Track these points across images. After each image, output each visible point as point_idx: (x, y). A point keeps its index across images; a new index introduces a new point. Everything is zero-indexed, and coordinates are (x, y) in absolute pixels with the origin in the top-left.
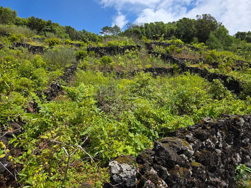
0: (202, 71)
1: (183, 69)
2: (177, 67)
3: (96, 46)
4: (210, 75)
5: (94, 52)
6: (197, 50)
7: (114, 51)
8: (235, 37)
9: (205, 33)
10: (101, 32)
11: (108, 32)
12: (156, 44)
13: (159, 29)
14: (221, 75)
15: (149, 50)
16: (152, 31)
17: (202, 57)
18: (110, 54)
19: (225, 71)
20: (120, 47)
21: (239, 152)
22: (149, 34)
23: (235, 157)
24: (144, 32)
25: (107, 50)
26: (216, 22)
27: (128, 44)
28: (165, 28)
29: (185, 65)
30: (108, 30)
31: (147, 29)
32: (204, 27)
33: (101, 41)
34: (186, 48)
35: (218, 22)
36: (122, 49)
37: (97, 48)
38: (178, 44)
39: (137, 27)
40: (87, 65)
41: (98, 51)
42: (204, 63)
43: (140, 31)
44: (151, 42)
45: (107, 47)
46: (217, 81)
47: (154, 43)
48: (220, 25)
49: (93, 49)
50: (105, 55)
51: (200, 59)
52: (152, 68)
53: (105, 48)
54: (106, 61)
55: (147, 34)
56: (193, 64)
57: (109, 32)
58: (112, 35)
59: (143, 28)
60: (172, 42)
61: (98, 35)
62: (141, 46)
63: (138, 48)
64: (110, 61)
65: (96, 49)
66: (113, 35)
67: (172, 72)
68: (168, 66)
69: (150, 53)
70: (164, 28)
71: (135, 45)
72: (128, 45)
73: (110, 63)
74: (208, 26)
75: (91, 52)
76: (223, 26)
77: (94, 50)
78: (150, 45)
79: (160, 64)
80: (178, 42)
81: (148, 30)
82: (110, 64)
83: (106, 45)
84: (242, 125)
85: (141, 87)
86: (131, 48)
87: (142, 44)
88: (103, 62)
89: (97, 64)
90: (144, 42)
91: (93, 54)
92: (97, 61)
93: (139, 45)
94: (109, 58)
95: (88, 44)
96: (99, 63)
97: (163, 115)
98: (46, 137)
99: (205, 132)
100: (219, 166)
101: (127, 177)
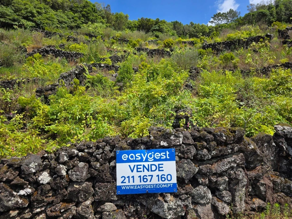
3: (212, 43)
5: (211, 49)
7: (235, 45)
10: (210, 21)
11: (220, 20)
15: (283, 40)
18: (230, 49)
20: (243, 40)
22: (282, 15)
24: (274, 13)
25: (226, 45)
27: (254, 35)
30: (220, 18)
31: (279, 8)
33: (216, 34)
36: (245, 42)
37: (214, 44)
39: (263, 7)
40: (207, 65)
41: (215, 48)
43: (268, 12)
44: (286, 29)
45: (226, 42)
49: (209, 46)
50: (224, 51)
52: (288, 63)
53: (223, 43)
54: (228, 58)
55: (279, 15)
57: (221, 19)
58: (226, 22)
59: (273, 8)
61: (208, 26)
62: (272, 35)
63: (268, 39)
64: (232, 58)
65: (213, 45)
66: (226, 23)
69: (284, 43)
71: (263, 35)
72: (254, 36)
73: (233, 60)
75: (208, 49)
77: (210, 47)
78: (285, 32)
81: (281, 9)
82: (233, 61)
83: (224, 39)
85: (279, 85)
86: (257, 39)
87: (273, 32)
88: (225, 60)
89: (216, 63)
90: (276, 29)
91: (210, 52)
92: (217, 59)
93: (269, 34)
94: (232, 55)
95: (202, 40)
96: (219, 61)
98: (215, 117)
101: (289, 132)
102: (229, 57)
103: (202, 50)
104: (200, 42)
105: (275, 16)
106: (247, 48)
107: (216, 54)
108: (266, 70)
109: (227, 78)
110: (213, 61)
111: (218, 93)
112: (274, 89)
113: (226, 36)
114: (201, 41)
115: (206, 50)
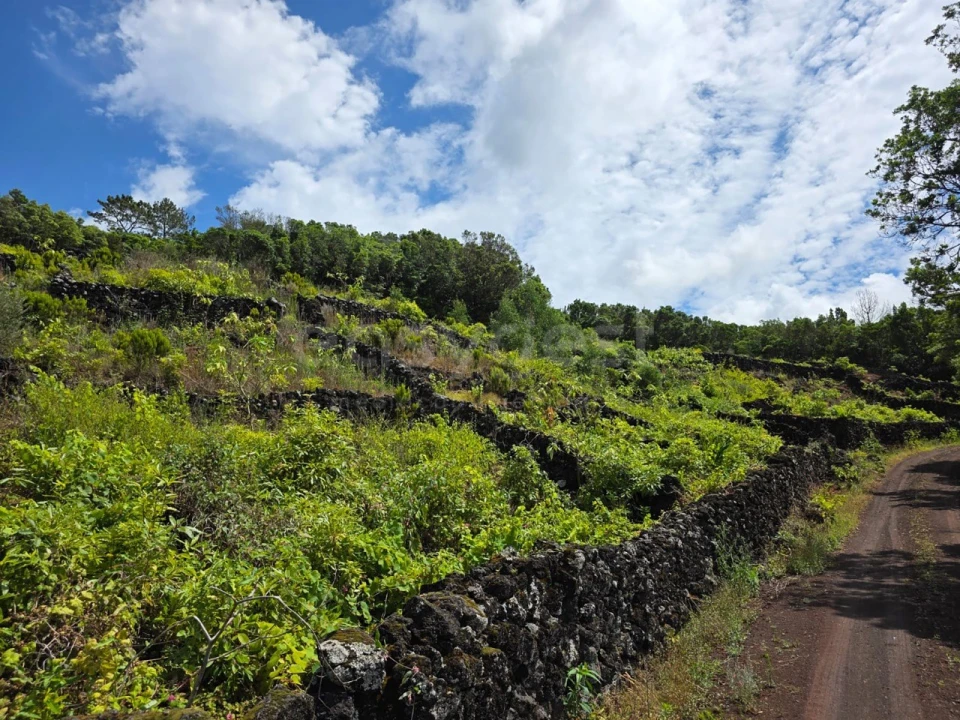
0: (480, 415)
1: (427, 404)
2: (408, 394)
3: (93, 279)
4: (504, 431)
5: (85, 302)
6: (465, 343)
7: (172, 308)
8: (569, 313)
9: (488, 291)
10: (94, 212)
11: (128, 218)
12: (336, 305)
13: (343, 251)
14: (533, 434)
15: (310, 326)
16: (317, 251)
17: (479, 370)
18: (155, 316)
19: (542, 421)
20: (199, 298)
21: (574, 637)
22: (305, 261)
23: (565, 647)
24: (287, 251)
25: (141, 301)
26: (519, 262)
27: (232, 290)
28: (362, 251)
29: (432, 391)
30: (129, 212)
31: (299, 241)
32: (485, 271)
33: (109, 257)
34: (433, 333)
35: (523, 264)
36: (206, 305)
37: (98, 286)
38: (408, 316)
39: (260, 225)
40: (60, 355)
41: (102, 300)
42: (486, 391)
43: (271, 244)
44: (317, 297)
45: (142, 289)
46: (522, 450)
47: (330, 302)
48: (529, 274)
49: (80, 288)
50: (132, 319)
51: (475, 376)
52: (323, 392)
53: (134, 293)
54: (148, 347)
55: (296, 259)
56: (456, 388)
57: (134, 219)
58: (146, 232)
59: (284, 236)
60: (389, 307)
61: (84, 224)
62: (282, 305)
63: (274, 313)
64: (161, 350)
65: (93, 291)
66: (149, 236)
67: (390, 410)
68: (379, 388)
69: (313, 334)
70: (357, 250)
71: (259, 299)
72: (232, 294)
73: (163, 356)
74: (497, 270)
75: (71, 298)
76: (537, 279)
77: (82, 293)
78: (314, 307)
79: (353, 379)
80: (409, 309)
81: (303, 246)
82: (163, 360)
83: (138, 281)
85: (306, 458)
86: (244, 307)
87: (286, 298)
88: (135, 352)
89: (99, 354)
90: (293, 292)
91: (79, 311)
92: (103, 341)
93: (274, 300)
94: (162, 338)
95: (52, 262)
96: (111, 349)
97: (385, 552)
98: (66, 611)
99: (507, 580)
100: (534, 663)
101: (366, 668)
102: (151, 344)
103: (45, 296)
104: (42, 268)
105: (287, 257)
106: (210, 326)
107: (103, 323)
108: (264, 405)
109: (138, 417)
110: (89, 346)
111: (92, 481)
112: (292, 470)
113: (146, 272)
114: (47, 266)
115: (64, 302)
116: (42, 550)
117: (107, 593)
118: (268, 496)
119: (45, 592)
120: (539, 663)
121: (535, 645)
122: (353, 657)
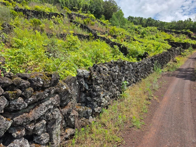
0: (107, 40)
1: (96, 37)
2: (92, 35)
3: (23, 8)
4: (112, 43)
5: (22, 13)
6: (104, 25)
7: (41, 15)
8: (128, 19)
9: (110, 13)
12: (76, 15)
13: (77, 3)
14: (118, 44)
15: (70, 20)
16: (71, 3)
17: (107, 30)
18: (37, 17)
19: (120, 41)
20: (46, 13)
21: (124, 77)
23: (122, 78)
24: (64, 3)
25: (34, 13)
26: (117, 6)
27: (53, 11)
28: (81, 3)
29: (97, 35)
32: (109, 8)
33: (26, 3)
34: (97, 22)
35: (118, 6)
36: (48, 14)
37: (24, 10)
38: (92, 18)
40: (19, 24)
41: (26, 13)
42: (108, 35)
44: (72, 13)
45: (34, 10)
46: (116, 46)
47: (74, 14)
48: (119, 9)
49: (20, 10)
50: (33, 17)
51: (106, 32)
52: (74, 33)
53: (32, 11)
54: (37, 23)
56: (102, 34)
60: (87, 16)
62: (64, 15)
63: (62, 16)
64: (40, 24)
67: (88, 37)
68: (85, 33)
69: (71, 21)
70: (80, 3)
71: (59, 13)
72: (53, 12)
73: (40, 25)
74: (112, 8)
76: (121, 10)
78: (71, 15)
79: (80, 31)
80: (92, 16)
81: (68, 2)
82: (40, 26)
84: (126, 64)
85: (71, 45)
86: (56, 15)
88: (34, 24)
89: (27, 24)
90: (66, 12)
91: (21, 15)
92: (27, 22)
93: (62, 13)
94: (40, 21)
95: (14, 4)
96: (29, 24)
97: (88, 62)
98: (30, 64)
99: (112, 64)
100: (116, 79)
101: (86, 73)
103: (14, 11)
104: (12, 6)
105: (64, 5)
106: (49, 19)
107: (27, 18)
108: (62, 36)
109: (37, 36)
110: (25, 22)
112: (69, 47)
113: (34, 7)
114: (13, 5)
115: (18, 13)
116: (23, 55)
117: (37, 61)
118: (65, 51)
119: (25, 62)
120: (117, 79)
121: (117, 76)
122: (83, 72)
